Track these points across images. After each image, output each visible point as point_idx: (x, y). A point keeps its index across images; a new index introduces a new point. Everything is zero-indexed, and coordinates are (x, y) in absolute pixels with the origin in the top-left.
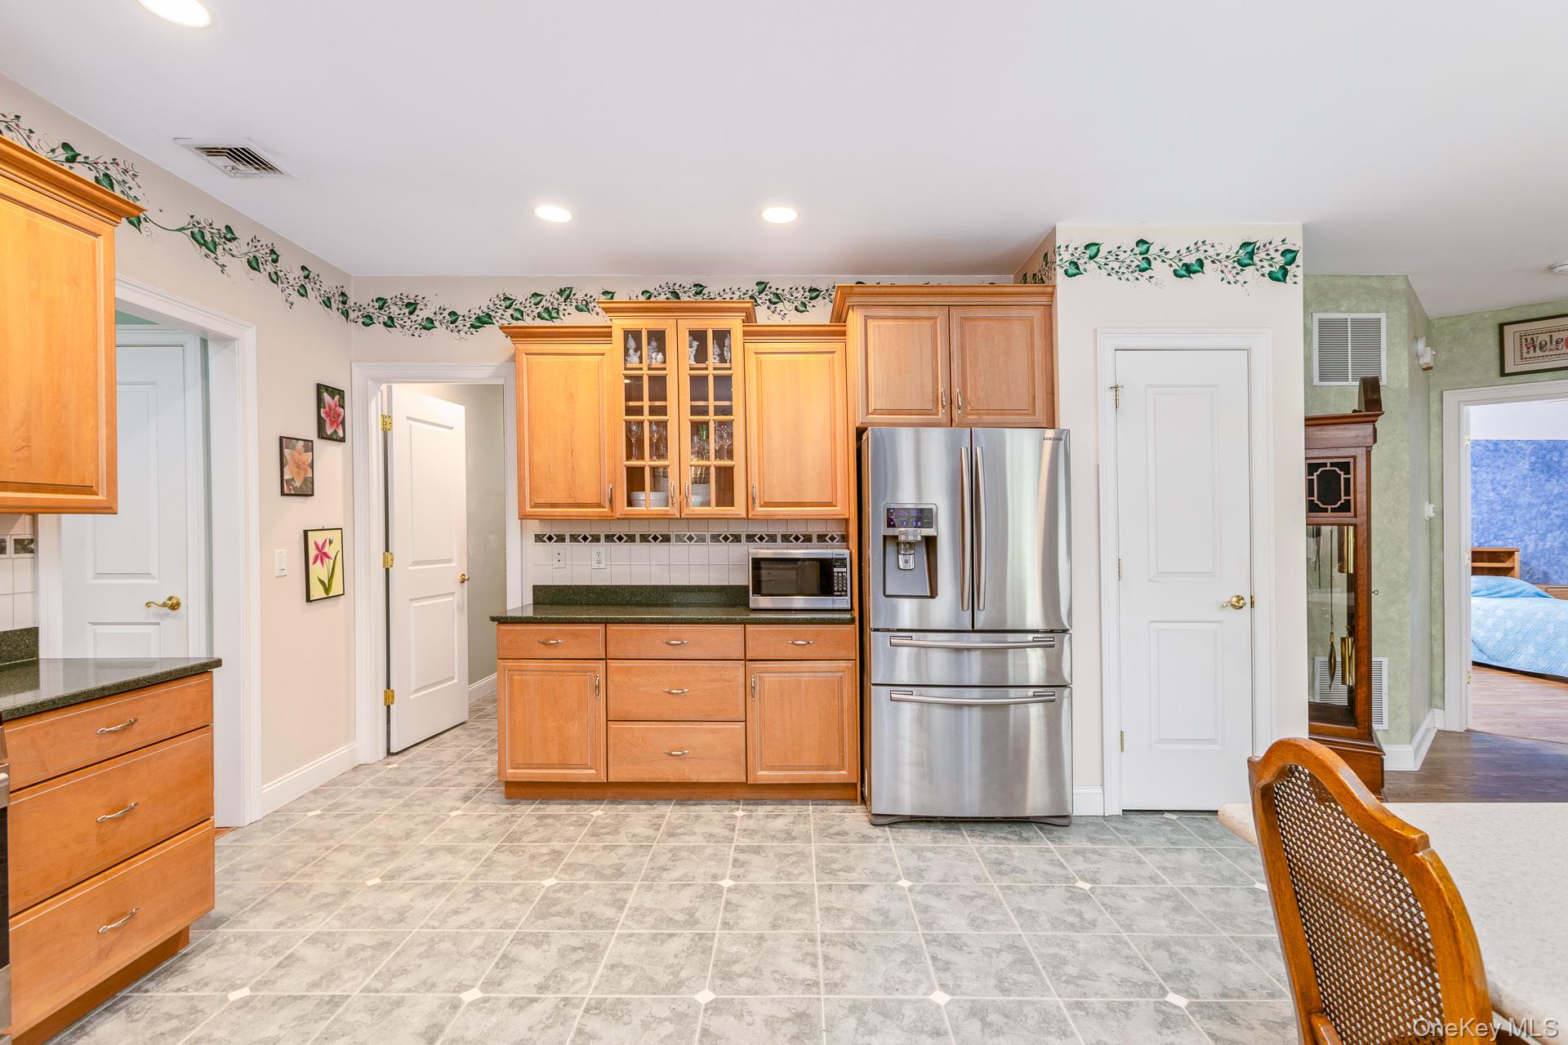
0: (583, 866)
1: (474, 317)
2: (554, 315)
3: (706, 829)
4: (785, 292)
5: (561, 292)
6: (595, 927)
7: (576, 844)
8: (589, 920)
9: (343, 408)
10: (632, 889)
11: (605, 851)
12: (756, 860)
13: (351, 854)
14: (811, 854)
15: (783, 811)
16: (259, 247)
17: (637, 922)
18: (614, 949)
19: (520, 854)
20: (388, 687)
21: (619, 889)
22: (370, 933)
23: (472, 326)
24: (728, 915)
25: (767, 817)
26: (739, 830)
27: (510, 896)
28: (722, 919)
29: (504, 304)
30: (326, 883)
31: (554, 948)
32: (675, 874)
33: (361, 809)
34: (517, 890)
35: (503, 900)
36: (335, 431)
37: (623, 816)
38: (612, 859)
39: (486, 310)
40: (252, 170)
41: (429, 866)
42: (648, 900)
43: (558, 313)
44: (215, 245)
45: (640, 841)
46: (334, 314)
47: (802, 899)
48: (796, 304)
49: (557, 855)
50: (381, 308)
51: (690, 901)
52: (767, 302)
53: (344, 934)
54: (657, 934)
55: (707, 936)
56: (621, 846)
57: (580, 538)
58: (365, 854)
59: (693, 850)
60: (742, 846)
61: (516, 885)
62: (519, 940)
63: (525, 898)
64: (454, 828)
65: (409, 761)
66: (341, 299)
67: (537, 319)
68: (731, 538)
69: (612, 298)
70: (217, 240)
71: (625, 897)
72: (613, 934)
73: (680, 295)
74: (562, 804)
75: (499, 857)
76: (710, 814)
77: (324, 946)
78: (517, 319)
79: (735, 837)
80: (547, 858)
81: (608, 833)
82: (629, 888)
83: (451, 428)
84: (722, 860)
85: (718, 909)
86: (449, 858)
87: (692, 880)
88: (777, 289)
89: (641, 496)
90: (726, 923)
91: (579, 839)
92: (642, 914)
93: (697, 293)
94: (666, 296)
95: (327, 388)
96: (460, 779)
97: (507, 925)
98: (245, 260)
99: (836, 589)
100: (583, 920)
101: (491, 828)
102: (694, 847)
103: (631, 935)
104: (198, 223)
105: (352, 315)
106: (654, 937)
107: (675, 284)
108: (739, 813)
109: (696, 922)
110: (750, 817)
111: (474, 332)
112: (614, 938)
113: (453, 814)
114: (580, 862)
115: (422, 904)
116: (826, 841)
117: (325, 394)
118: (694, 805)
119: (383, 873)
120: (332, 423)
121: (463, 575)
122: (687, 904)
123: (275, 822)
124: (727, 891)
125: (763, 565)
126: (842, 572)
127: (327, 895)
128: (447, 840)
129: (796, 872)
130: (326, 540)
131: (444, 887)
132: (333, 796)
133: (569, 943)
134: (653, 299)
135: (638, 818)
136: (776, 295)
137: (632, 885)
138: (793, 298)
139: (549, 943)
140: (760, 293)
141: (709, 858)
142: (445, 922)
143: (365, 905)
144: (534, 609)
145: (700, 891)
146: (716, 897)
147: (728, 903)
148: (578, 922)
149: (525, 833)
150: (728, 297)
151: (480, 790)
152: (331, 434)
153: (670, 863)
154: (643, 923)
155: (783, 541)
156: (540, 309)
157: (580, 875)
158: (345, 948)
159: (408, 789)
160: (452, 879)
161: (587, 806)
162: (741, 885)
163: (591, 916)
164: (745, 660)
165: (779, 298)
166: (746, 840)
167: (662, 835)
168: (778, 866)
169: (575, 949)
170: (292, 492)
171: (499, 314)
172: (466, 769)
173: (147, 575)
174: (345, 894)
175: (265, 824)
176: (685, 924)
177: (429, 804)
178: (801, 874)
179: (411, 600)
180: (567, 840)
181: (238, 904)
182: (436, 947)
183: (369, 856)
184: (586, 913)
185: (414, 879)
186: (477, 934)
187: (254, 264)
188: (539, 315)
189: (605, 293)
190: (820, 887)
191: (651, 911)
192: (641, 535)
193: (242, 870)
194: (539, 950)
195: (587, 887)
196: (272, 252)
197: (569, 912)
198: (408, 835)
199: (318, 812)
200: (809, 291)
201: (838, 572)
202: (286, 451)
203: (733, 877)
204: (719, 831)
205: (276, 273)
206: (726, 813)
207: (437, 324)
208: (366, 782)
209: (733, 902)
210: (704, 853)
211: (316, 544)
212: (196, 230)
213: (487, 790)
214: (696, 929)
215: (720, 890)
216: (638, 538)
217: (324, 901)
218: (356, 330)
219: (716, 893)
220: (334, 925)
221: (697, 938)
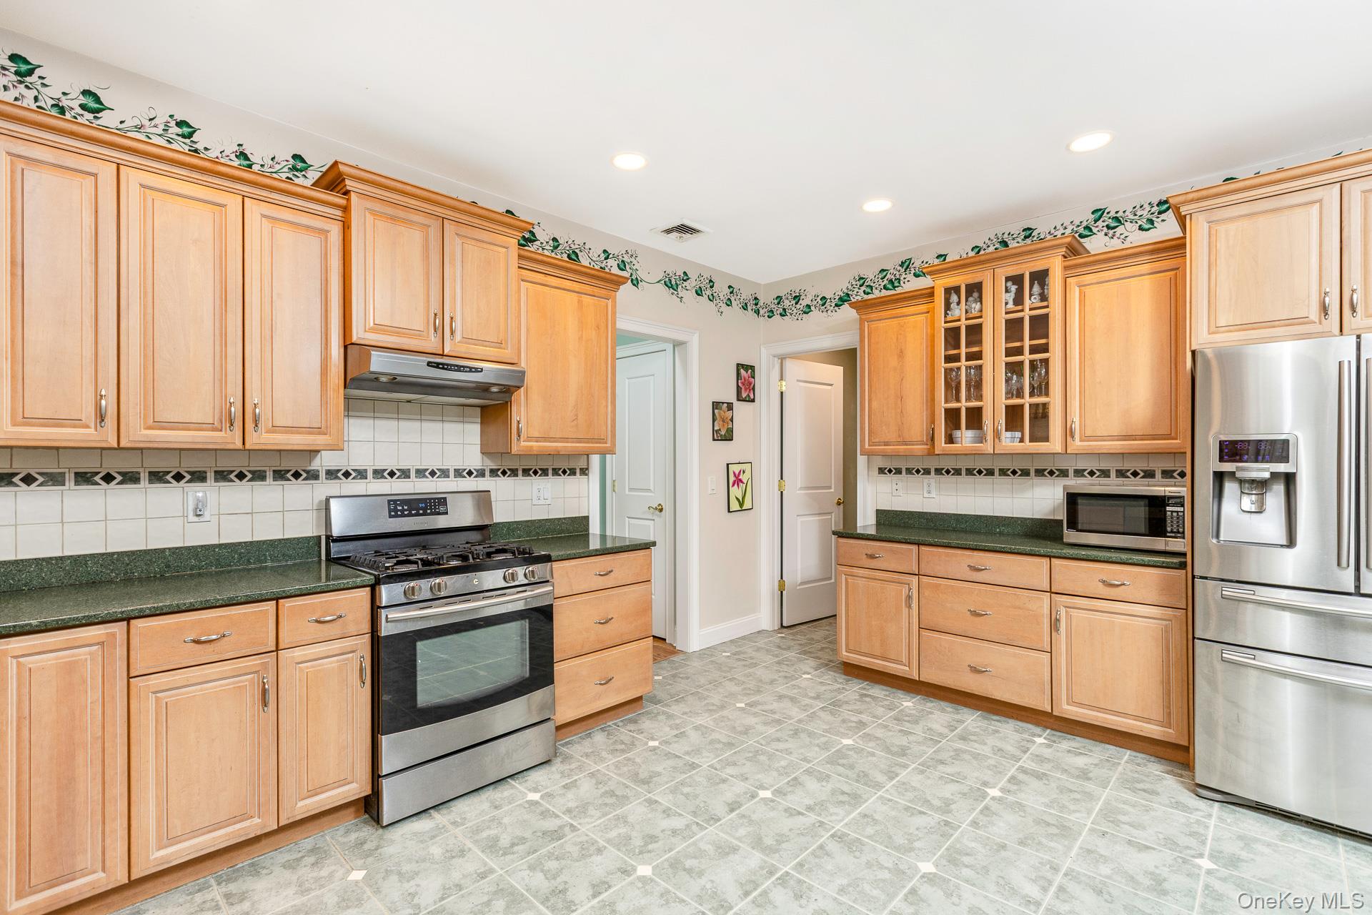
0: (878, 738)
1: (837, 298)
2: (896, 284)
3: (999, 744)
4: (1127, 213)
5: (902, 264)
6: (865, 784)
7: (880, 721)
8: (863, 777)
9: (754, 378)
10: (907, 768)
11: (900, 734)
12: (1035, 784)
13: (736, 684)
14: (1099, 799)
15: (1091, 751)
16: (702, 280)
17: (899, 793)
18: (870, 802)
19: (836, 716)
20: (782, 578)
21: (897, 765)
22: (726, 734)
23: (836, 305)
24: (981, 817)
25: (1069, 751)
26: (1031, 754)
27: (817, 742)
28: (974, 818)
29: (858, 283)
30: (716, 698)
31: (829, 786)
32: (949, 769)
33: (752, 658)
34: (823, 740)
35: (811, 742)
36: (748, 395)
37: (927, 712)
38: (903, 741)
39: (846, 291)
40: (688, 235)
41: (775, 706)
42: (916, 780)
43: (899, 283)
44: (677, 285)
45: (932, 735)
46: (750, 313)
47: (1065, 831)
48: (1140, 223)
49: (862, 724)
50: (778, 303)
51: (952, 795)
52: (1105, 229)
53: (713, 730)
54: (911, 807)
55: (953, 825)
56: (915, 734)
57: (914, 471)
58: (743, 687)
59: (976, 756)
60: (1027, 768)
61: (824, 736)
62: (809, 772)
63: (825, 747)
64: (802, 686)
65: (793, 634)
66: (754, 302)
67: (883, 291)
68: (1057, 473)
69: (945, 260)
70: (678, 282)
71: (899, 771)
72: (876, 793)
73: (1009, 242)
74: (883, 690)
75: (822, 714)
76: (1009, 730)
77: (700, 733)
78: (868, 293)
79: (1024, 759)
80: (854, 724)
81: (909, 721)
82: (905, 766)
83: (831, 385)
84: (1000, 773)
85: (974, 809)
86: (789, 704)
87: (963, 779)
88: (1117, 212)
89: (957, 434)
90: (975, 822)
91: (884, 718)
92: (906, 789)
93: (1026, 237)
94: (995, 247)
95: (743, 366)
96: (819, 654)
97: (805, 760)
98: (694, 291)
99: (1169, 529)
100: (859, 776)
101: (825, 693)
102: (979, 754)
103: (889, 800)
104: (668, 275)
105: (762, 312)
106: (907, 809)
107: (1003, 234)
108: (1039, 740)
109: (949, 812)
110: (1049, 746)
111: (837, 310)
112: (875, 797)
113: (804, 676)
114: (877, 735)
115: (760, 728)
116: (1126, 793)
117: (742, 370)
118: (998, 721)
119: (748, 702)
120: (746, 389)
121: (840, 499)
122: (948, 795)
123: (705, 654)
124: (991, 799)
125: (1080, 501)
126: (1177, 512)
127: (713, 705)
128: (794, 692)
129: (1072, 807)
130: (740, 471)
131: (778, 722)
132: (740, 646)
133: (842, 788)
134: (982, 252)
135: (940, 716)
136: (1116, 219)
137: (907, 765)
138: (1136, 217)
139: (828, 781)
140: (1096, 221)
141: (988, 767)
142: (769, 744)
143: (730, 717)
144: (877, 529)
145: (966, 790)
146: (977, 800)
147: (987, 808)
148: (855, 776)
149: (847, 703)
150: (1059, 234)
151: (830, 664)
152: (745, 398)
153: (950, 759)
154: (903, 795)
155: (1117, 477)
156: (886, 282)
157: (872, 744)
158: (710, 738)
159: (785, 652)
160: (785, 718)
161: (902, 696)
162: (1007, 798)
163: (866, 775)
164: (1051, 592)
165: (1120, 222)
166: (1034, 765)
167: (954, 735)
168: (1055, 796)
169: (843, 793)
170: (719, 438)
171: (855, 292)
172: (826, 648)
173: (649, 490)
174: (723, 707)
175: (700, 654)
176: (937, 809)
177: (793, 665)
178: (1075, 811)
179: (798, 516)
180: (874, 717)
181: (671, 695)
182: (758, 756)
183: (745, 689)
184: (863, 772)
185: (763, 711)
186: (786, 759)
187: (699, 292)
188: (885, 287)
189: (938, 257)
190: (1092, 830)
191: (915, 789)
192: (966, 469)
193: (680, 677)
194: (820, 784)
195: (873, 754)
196: (711, 281)
197: (851, 767)
198: (772, 682)
199: (729, 654)
200: (1158, 205)
201: (1172, 512)
202: (716, 411)
203: (1002, 790)
204: (1009, 748)
205: (712, 295)
206: (1026, 736)
207: (813, 308)
208: (761, 642)
209: (991, 809)
210: (986, 761)
211: (734, 473)
212: (667, 279)
213: (834, 666)
214: (945, 817)
215: (985, 795)
216: (964, 472)
217: (711, 708)
218: (762, 321)
219: (980, 796)
220: (711, 724)
221: (942, 824)
